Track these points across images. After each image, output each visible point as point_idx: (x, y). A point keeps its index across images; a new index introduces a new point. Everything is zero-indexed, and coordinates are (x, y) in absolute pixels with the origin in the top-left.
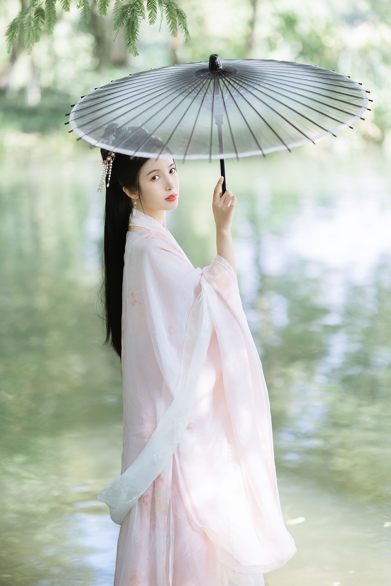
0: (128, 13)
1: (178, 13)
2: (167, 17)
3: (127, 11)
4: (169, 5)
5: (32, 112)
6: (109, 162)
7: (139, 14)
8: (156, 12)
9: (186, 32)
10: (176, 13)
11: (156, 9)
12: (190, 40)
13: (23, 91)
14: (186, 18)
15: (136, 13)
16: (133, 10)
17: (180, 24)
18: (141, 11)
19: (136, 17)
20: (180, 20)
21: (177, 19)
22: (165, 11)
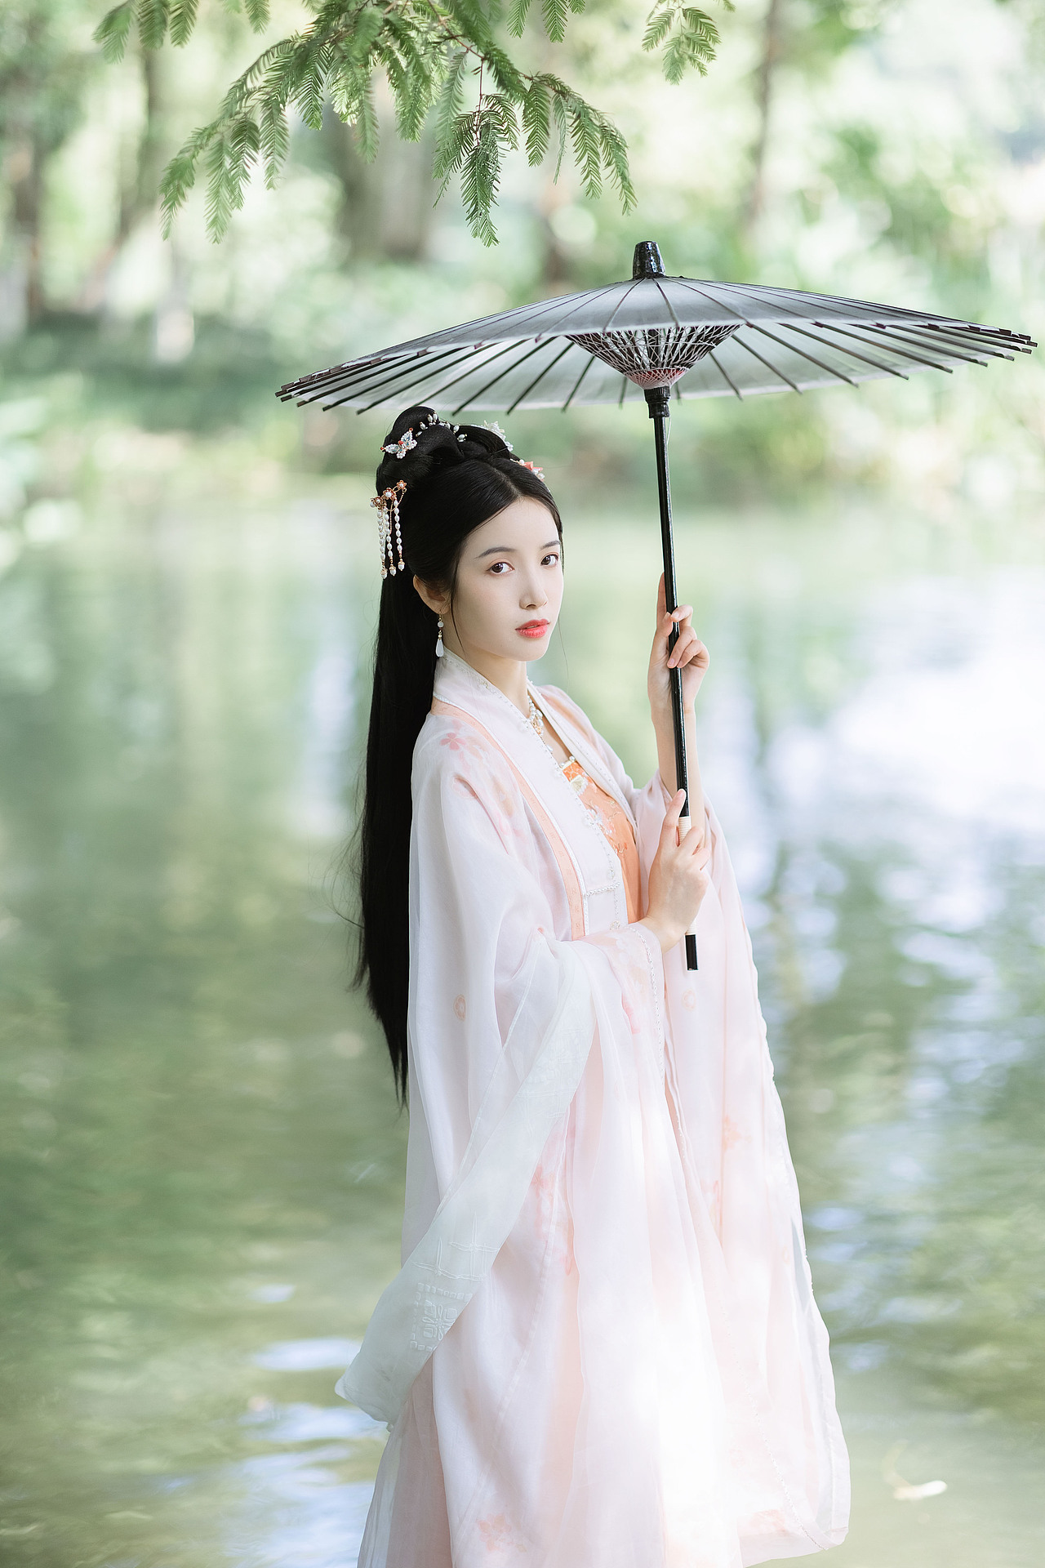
0: (474, 134)
1: (603, 137)
2: (575, 145)
3: (470, 128)
4: (582, 114)
5: (169, 379)
6: (389, 502)
7: (502, 136)
8: (548, 134)
9: (623, 187)
10: (599, 136)
11: (547, 124)
12: (636, 206)
13: (145, 324)
14: (626, 149)
15: (494, 134)
16: (487, 125)
17: (609, 164)
18: (508, 128)
19: (493, 143)
20: (610, 154)
21: (600, 150)
22: (571, 129)
